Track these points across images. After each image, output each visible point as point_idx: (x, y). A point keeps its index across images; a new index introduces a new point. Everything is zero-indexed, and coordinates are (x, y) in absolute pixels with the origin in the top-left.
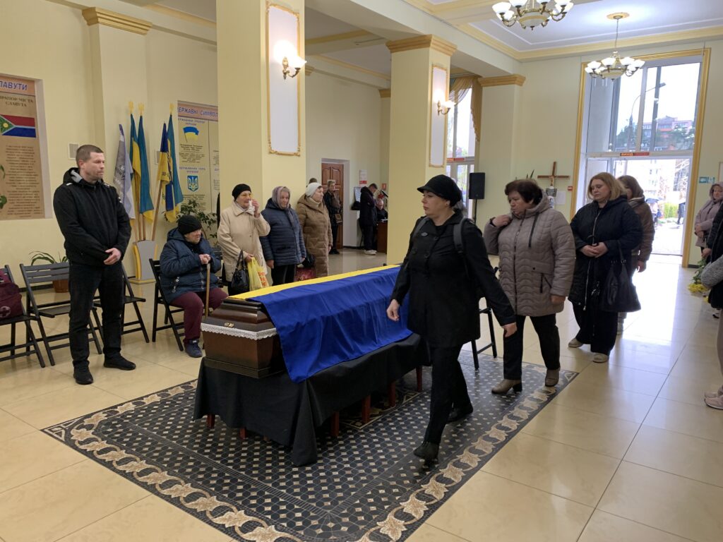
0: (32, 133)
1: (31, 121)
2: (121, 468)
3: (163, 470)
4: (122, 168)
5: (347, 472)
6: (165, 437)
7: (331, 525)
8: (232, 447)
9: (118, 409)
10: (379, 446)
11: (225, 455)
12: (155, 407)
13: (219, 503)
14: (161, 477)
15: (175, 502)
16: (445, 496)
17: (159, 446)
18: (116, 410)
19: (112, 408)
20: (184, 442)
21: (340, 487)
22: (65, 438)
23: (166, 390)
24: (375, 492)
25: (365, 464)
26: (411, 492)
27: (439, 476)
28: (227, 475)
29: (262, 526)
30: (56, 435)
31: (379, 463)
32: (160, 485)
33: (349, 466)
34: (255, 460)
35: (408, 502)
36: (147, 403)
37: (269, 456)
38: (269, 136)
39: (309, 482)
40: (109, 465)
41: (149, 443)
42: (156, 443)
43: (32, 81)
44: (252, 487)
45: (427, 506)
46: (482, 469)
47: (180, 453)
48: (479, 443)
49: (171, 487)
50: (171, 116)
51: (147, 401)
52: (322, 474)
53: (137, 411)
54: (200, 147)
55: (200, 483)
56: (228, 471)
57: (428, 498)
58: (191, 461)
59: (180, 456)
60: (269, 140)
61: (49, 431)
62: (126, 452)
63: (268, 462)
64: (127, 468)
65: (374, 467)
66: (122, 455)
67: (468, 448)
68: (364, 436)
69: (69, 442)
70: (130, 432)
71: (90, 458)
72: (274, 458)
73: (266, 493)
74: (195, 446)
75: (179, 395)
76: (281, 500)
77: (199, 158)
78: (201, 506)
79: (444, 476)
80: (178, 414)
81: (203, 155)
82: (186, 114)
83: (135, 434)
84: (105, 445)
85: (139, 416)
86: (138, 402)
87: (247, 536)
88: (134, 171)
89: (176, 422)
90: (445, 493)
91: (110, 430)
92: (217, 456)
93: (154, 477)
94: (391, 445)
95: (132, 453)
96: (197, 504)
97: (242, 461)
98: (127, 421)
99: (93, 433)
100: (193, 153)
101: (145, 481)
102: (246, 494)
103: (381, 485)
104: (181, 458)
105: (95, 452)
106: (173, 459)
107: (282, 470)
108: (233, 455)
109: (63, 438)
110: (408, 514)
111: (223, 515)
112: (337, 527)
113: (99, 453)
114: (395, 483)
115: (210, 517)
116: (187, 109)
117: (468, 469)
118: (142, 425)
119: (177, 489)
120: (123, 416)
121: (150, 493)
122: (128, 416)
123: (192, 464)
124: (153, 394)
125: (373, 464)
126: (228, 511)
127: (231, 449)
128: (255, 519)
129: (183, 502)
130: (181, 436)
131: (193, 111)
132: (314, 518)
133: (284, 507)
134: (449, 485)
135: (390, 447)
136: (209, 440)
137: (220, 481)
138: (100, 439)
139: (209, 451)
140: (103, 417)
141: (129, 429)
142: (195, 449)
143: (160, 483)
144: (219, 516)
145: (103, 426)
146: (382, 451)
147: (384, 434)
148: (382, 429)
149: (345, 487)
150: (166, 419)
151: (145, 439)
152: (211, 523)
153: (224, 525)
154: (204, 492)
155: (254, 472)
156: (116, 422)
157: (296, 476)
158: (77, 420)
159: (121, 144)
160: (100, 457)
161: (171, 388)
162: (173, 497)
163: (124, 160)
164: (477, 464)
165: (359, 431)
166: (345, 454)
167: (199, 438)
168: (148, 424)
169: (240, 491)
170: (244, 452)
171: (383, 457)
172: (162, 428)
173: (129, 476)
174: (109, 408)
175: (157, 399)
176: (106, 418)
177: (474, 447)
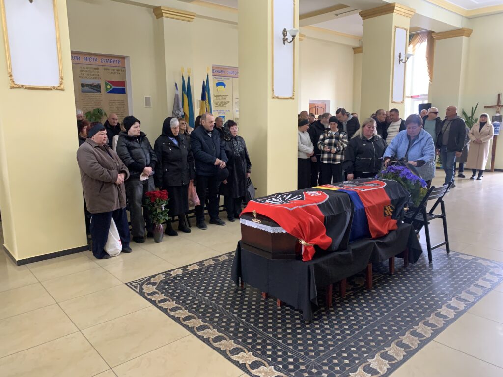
0: (123, 91)
1: (123, 84)
2: (172, 314)
3: (199, 318)
4: (177, 112)
5: (327, 332)
6: (201, 295)
7: (315, 371)
8: (245, 305)
9: (172, 273)
10: (351, 313)
11: (240, 311)
12: (195, 273)
13: (236, 346)
14: (197, 322)
15: (206, 341)
16: (403, 359)
17: (197, 300)
18: (170, 273)
19: (168, 271)
20: (214, 299)
21: (321, 342)
22: (139, 290)
23: (203, 261)
24: (348, 349)
25: (341, 327)
26: (376, 352)
27: (398, 341)
28: (241, 325)
29: (265, 365)
30: (134, 288)
31: (351, 327)
32: (197, 328)
33: (328, 327)
34: (260, 316)
35: (374, 360)
36: (190, 270)
37: (270, 314)
38: (272, 86)
39: (298, 336)
40: (165, 311)
41: (191, 298)
42: (195, 298)
43: (123, 58)
44: (258, 336)
45: (389, 364)
46: (434, 339)
47: (211, 307)
48: (432, 318)
49: (204, 330)
50: (208, 75)
51: (190, 269)
52: (308, 331)
53: (184, 275)
54: (226, 96)
55: (223, 329)
56: (242, 322)
57: (390, 358)
58: (218, 313)
59: (211, 308)
60: (273, 89)
61: (130, 285)
62: (176, 303)
63: (270, 318)
64: (176, 314)
65: (347, 330)
66: (173, 305)
67: (423, 321)
68: (340, 305)
69: (141, 293)
70: (179, 289)
71: (154, 305)
72: (274, 316)
73: (268, 341)
74: (220, 302)
75: (210, 265)
76: (278, 347)
77: (226, 103)
78: (224, 346)
79: (403, 342)
80: (209, 279)
81: (228, 102)
82: (218, 74)
83: (182, 291)
84: (163, 297)
85: (185, 278)
86: (184, 268)
87: (254, 372)
88: (184, 113)
89: (208, 284)
90: (404, 356)
91: (166, 287)
92: (235, 311)
93: (193, 322)
94: (360, 314)
95: (179, 304)
96: (220, 344)
97: (252, 316)
98: (177, 281)
99: (156, 288)
100: (223, 101)
101: (187, 324)
102: (254, 341)
103: (352, 344)
104: (211, 310)
105: (157, 301)
106: (206, 310)
107: (279, 325)
108: (245, 311)
109: (138, 290)
110: (374, 369)
111: (238, 354)
112: (319, 373)
113: (160, 302)
114: (363, 343)
115: (230, 355)
116: (219, 71)
117: (423, 339)
118: (186, 285)
119: (208, 332)
120: (175, 278)
121: (190, 333)
122: (178, 278)
123: (217, 315)
124: (195, 263)
125: (346, 327)
126: (241, 352)
127: (244, 307)
128: (260, 359)
129: (212, 342)
130: (211, 295)
131: (222, 72)
132: (302, 364)
133: (280, 353)
134: (407, 350)
135: (360, 316)
136: (229, 299)
137: (236, 330)
138: (160, 293)
139: (229, 307)
140: (162, 277)
141: (178, 287)
142: (220, 304)
143: (197, 326)
144: (235, 355)
145: (162, 284)
146: (353, 318)
147: (355, 305)
148: (353, 301)
149: (326, 343)
150: (202, 282)
151: (188, 295)
152: (229, 359)
153: (238, 362)
154: (225, 336)
155: (260, 325)
156: (170, 282)
157: (289, 331)
158: (147, 279)
159: (177, 96)
160: (160, 305)
161: (206, 260)
162: (205, 337)
163: (178, 106)
164: (430, 335)
165: (336, 301)
166: (325, 317)
167: (223, 297)
168: (190, 284)
169: (250, 338)
170: (253, 309)
171: (354, 322)
172: (199, 288)
173: (177, 320)
174: (166, 272)
175: (197, 267)
176: (164, 279)
177: (428, 321)
